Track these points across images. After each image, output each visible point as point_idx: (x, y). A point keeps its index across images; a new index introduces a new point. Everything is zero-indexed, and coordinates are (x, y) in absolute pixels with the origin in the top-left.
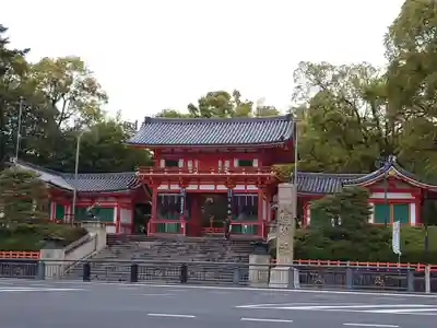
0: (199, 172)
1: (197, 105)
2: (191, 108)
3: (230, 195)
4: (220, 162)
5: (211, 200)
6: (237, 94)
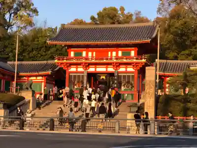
0: (96, 59)
1: (96, 17)
2: (93, 18)
3: (116, 75)
4: (110, 53)
5: (104, 77)
6: (122, 9)
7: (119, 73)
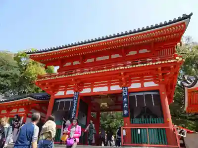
7: (130, 93)
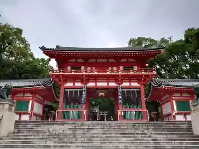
3: (120, 90)
4: (110, 67)
7: (122, 88)
